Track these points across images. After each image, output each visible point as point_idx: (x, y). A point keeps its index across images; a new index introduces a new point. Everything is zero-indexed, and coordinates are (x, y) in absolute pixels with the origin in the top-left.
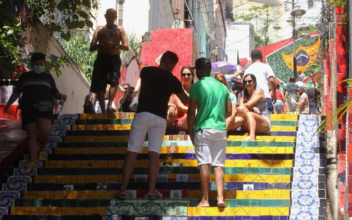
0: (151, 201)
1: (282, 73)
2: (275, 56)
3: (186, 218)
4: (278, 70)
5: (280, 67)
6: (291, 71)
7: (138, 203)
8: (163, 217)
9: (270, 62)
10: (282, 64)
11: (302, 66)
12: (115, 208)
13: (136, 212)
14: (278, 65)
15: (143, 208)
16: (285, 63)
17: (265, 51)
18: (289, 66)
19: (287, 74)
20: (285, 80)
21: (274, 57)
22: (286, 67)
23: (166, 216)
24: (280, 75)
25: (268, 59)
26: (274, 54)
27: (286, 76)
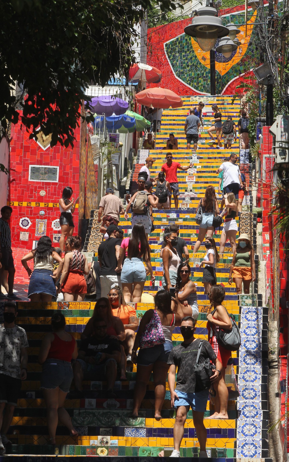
0: (111, 411)
1: (190, 73)
2: (179, 43)
3: (146, 429)
4: (184, 68)
5: (188, 63)
6: (205, 70)
7: (99, 412)
8: (125, 429)
9: (170, 52)
10: (191, 58)
11: (224, 62)
12: (80, 418)
13: (99, 422)
14: (185, 58)
15: (106, 418)
16: (196, 57)
17: (162, 35)
18: (202, 62)
19: (198, 74)
20: (195, 84)
21: (177, 44)
22: (197, 63)
23: (128, 427)
24: (187, 76)
25: (168, 49)
26: (178, 39)
27: (198, 79)
